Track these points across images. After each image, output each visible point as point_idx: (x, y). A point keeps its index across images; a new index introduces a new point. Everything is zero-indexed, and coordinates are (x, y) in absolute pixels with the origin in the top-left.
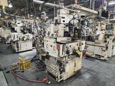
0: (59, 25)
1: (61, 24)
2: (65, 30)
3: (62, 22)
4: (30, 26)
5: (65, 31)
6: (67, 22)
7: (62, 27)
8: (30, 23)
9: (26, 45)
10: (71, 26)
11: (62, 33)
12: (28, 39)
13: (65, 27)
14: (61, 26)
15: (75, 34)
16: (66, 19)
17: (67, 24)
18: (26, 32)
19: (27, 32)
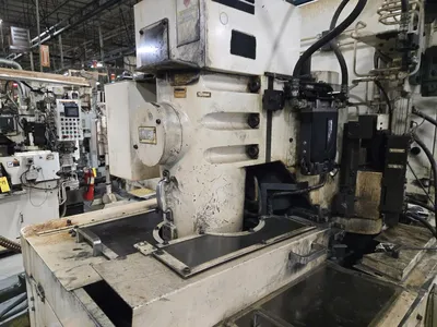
0: (179, 91)
1: (204, 83)
2: (251, 151)
3: (220, 55)
4: (41, 106)
5: (261, 160)
6: (278, 55)
7: (221, 115)
8: (39, 92)
9: (17, 217)
10: (320, 106)
11: (221, 196)
12: (33, 181)
13: (252, 120)
14: (206, 106)
15: (346, 186)
16: (267, 22)
17: (278, 87)
18: (18, 139)
19: (27, 143)
